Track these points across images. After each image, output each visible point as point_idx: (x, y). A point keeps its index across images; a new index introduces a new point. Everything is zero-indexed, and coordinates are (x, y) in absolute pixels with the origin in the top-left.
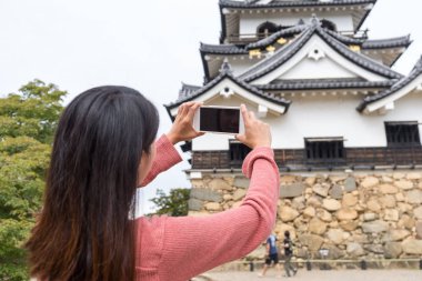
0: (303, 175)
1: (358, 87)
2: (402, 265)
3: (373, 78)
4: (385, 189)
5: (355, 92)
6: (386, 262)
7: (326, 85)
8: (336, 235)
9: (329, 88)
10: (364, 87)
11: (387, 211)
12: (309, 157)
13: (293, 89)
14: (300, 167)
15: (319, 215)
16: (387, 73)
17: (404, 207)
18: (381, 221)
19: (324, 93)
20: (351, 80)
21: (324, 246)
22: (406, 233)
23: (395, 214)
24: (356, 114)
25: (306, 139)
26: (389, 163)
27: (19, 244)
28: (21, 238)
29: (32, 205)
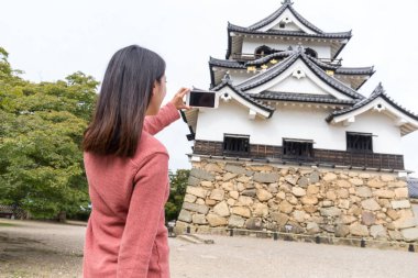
0: (279, 167)
1: (328, 103)
2: (348, 243)
3: (341, 97)
4: (341, 183)
5: (326, 106)
6: (335, 240)
7: (304, 99)
8: (299, 215)
9: (306, 101)
10: (332, 103)
11: (341, 201)
12: (285, 153)
13: (278, 100)
14: (277, 160)
15: (288, 198)
16: (352, 94)
17: (354, 199)
18: (335, 208)
19: (301, 105)
20: (324, 97)
21: (289, 222)
22: (354, 219)
23: (347, 203)
24: (326, 124)
25: (284, 139)
26: (346, 164)
27: (53, 185)
28: (55, 181)
29: (65, 160)
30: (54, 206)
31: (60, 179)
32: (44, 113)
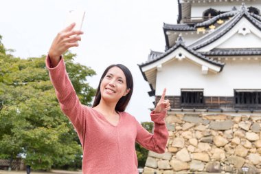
0: (232, 115)
7: (250, 53)
8: (255, 158)
9: (252, 55)
12: (237, 102)
13: (227, 55)
14: (230, 109)
15: (242, 143)
19: (249, 58)
21: (246, 165)
25: (235, 90)
27: (48, 142)
28: (49, 139)
29: (55, 121)
30: (48, 159)
31: (52, 137)
32: (35, 83)
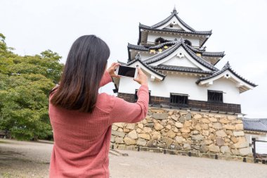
0: (168, 110)
1: (197, 73)
2: (207, 156)
3: (205, 69)
4: (204, 121)
5: (196, 75)
6: (200, 154)
8: (179, 139)
9: (184, 71)
10: (200, 73)
11: (204, 131)
12: (171, 102)
13: (168, 70)
14: (166, 106)
15: (172, 129)
17: (212, 130)
18: (200, 135)
19: (182, 73)
20: (195, 69)
21: (173, 143)
22: (211, 142)
23: (207, 132)
24: (195, 85)
25: (171, 93)
26: (207, 109)
27: (31, 120)
28: (32, 118)
29: (39, 104)
30: (31, 134)
31: (35, 116)
32: (26, 75)
